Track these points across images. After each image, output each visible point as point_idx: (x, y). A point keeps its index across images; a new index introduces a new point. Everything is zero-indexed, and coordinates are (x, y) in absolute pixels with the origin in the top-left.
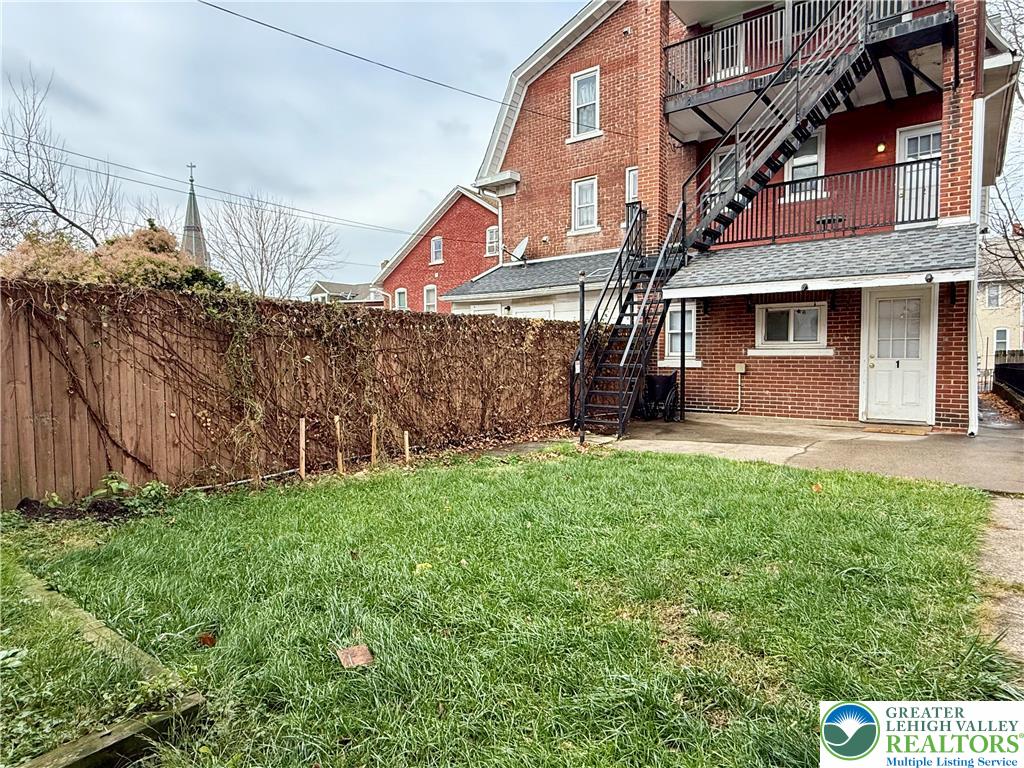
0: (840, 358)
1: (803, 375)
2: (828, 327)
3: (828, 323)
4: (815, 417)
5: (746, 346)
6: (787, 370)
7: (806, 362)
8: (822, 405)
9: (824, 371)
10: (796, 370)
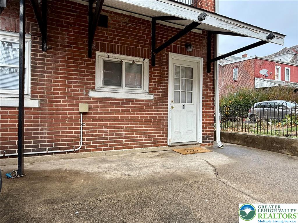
0: (157, 102)
1: (134, 114)
2: (150, 79)
3: (150, 75)
4: (141, 147)
5: (87, 87)
6: (122, 110)
7: (136, 104)
8: (146, 137)
9: (148, 111)
10: (129, 110)
